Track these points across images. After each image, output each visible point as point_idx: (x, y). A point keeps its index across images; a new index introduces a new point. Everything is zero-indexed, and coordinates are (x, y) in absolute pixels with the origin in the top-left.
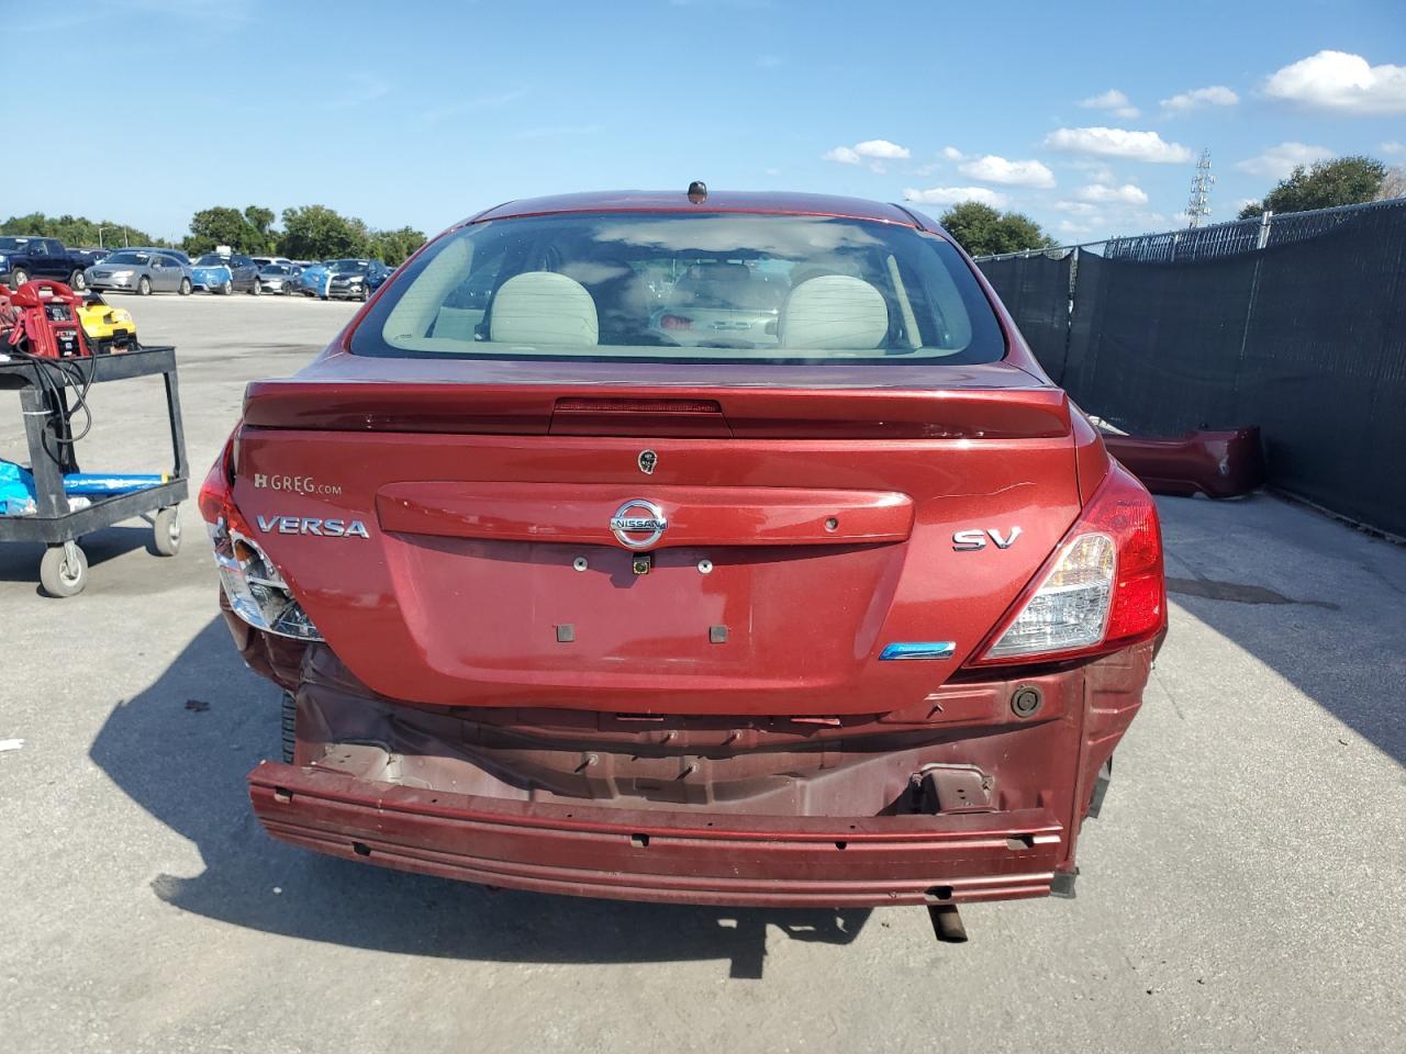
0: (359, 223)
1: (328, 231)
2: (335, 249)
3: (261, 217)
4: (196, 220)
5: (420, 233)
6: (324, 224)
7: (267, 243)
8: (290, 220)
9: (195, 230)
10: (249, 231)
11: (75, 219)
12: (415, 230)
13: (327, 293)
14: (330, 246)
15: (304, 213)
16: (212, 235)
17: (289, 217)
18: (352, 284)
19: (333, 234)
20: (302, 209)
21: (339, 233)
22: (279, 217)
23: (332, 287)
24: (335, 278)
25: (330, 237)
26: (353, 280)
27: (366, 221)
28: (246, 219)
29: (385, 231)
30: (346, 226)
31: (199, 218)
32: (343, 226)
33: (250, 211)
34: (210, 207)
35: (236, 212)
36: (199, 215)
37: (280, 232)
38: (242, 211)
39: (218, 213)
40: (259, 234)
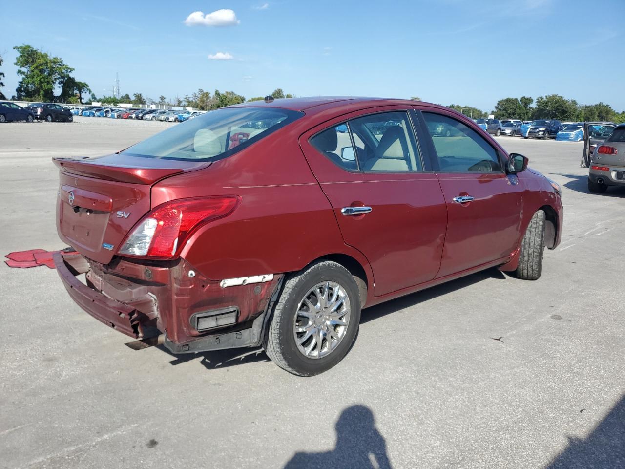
0: (574, 102)
1: (557, 106)
2: (559, 115)
3: (527, 101)
4: (498, 104)
5: (608, 106)
6: (556, 103)
7: (527, 113)
8: (540, 102)
9: (497, 108)
10: (520, 108)
11: (455, 105)
12: (605, 104)
13: (527, 136)
14: (557, 114)
15: (547, 98)
16: (504, 110)
17: (539, 100)
18: (540, 131)
19: (559, 108)
20: (546, 97)
21: (563, 107)
22: (535, 101)
23: (530, 132)
24: (532, 129)
25: (558, 109)
26: (541, 129)
27: (577, 101)
28: (520, 103)
29: (588, 105)
30: (567, 104)
31: (500, 103)
32: (565, 104)
33: (523, 99)
34: (505, 98)
35: (516, 99)
36: (500, 102)
37: (534, 108)
38: (519, 99)
39: (508, 101)
40: (525, 109)
